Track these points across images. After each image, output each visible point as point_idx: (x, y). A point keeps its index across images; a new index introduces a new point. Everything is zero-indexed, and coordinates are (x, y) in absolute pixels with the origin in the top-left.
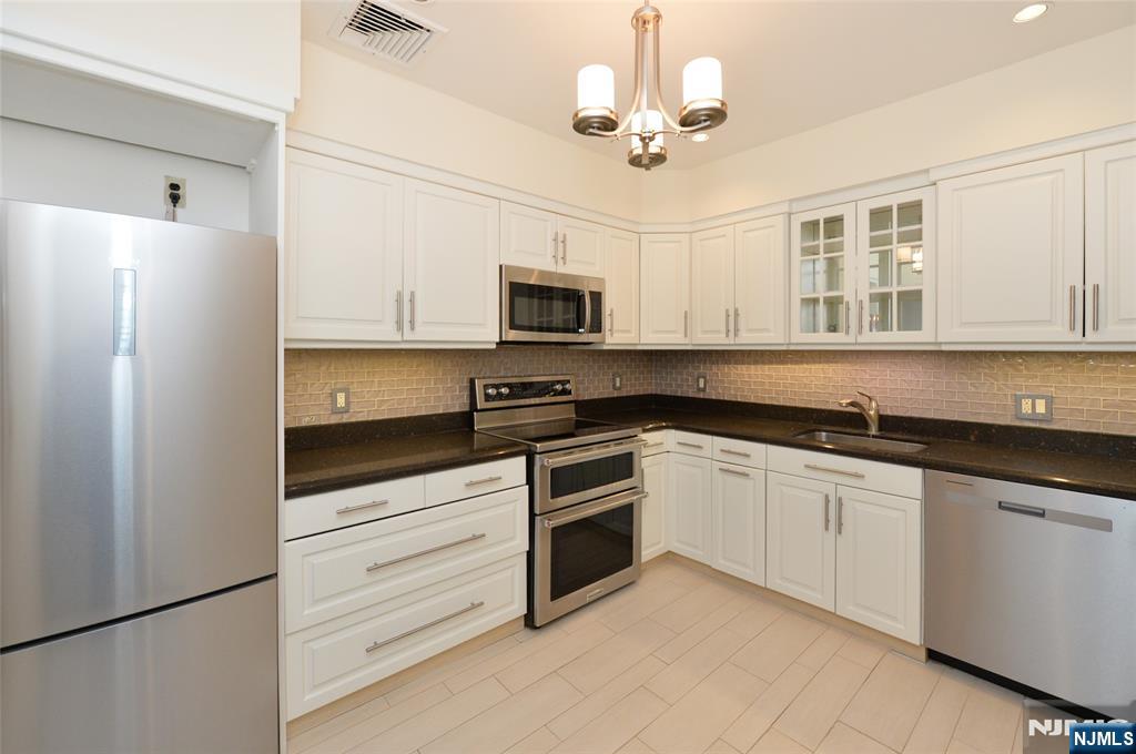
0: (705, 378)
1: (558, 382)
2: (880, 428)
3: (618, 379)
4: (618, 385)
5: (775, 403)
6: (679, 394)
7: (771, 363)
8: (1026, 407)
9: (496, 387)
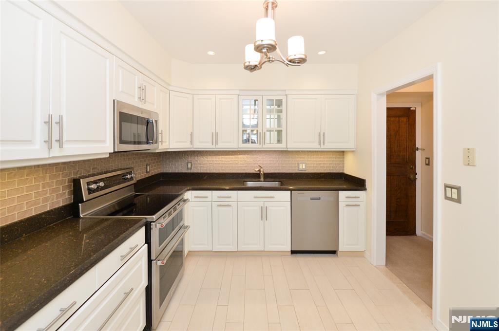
0: (191, 163)
1: (128, 173)
2: (264, 178)
3: (148, 167)
4: (148, 170)
5: (225, 172)
6: (177, 172)
7: (223, 155)
8: (301, 167)
9: (95, 182)
